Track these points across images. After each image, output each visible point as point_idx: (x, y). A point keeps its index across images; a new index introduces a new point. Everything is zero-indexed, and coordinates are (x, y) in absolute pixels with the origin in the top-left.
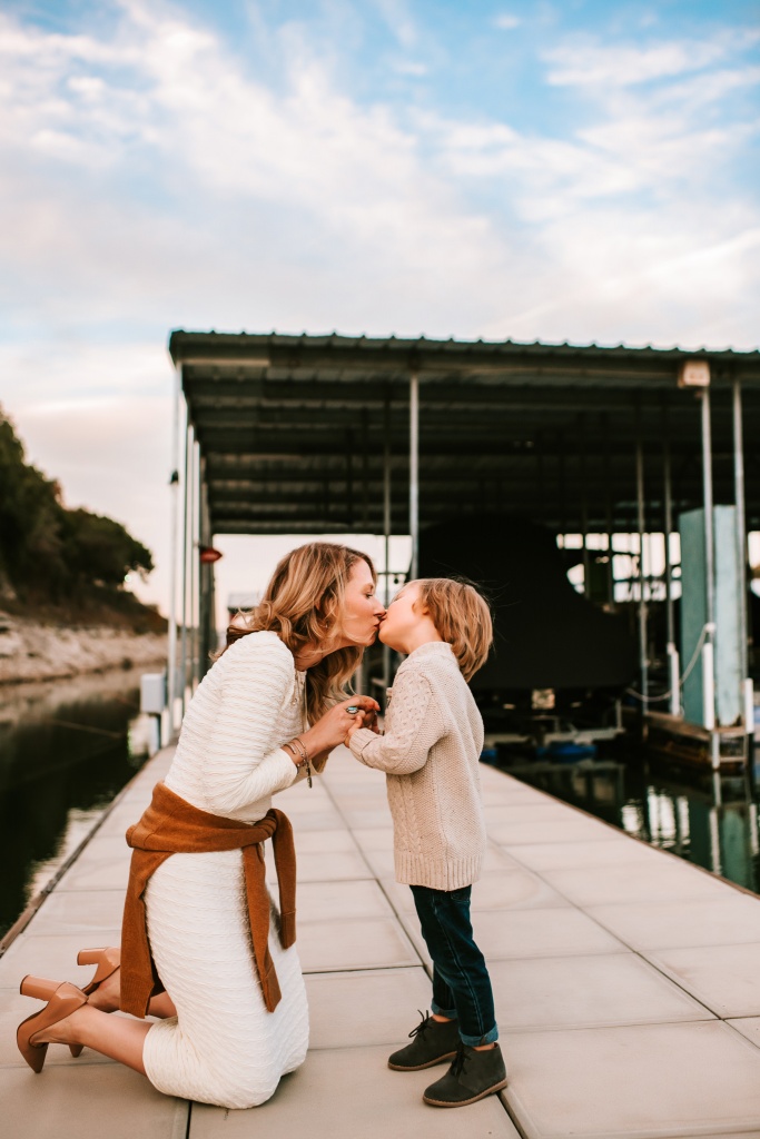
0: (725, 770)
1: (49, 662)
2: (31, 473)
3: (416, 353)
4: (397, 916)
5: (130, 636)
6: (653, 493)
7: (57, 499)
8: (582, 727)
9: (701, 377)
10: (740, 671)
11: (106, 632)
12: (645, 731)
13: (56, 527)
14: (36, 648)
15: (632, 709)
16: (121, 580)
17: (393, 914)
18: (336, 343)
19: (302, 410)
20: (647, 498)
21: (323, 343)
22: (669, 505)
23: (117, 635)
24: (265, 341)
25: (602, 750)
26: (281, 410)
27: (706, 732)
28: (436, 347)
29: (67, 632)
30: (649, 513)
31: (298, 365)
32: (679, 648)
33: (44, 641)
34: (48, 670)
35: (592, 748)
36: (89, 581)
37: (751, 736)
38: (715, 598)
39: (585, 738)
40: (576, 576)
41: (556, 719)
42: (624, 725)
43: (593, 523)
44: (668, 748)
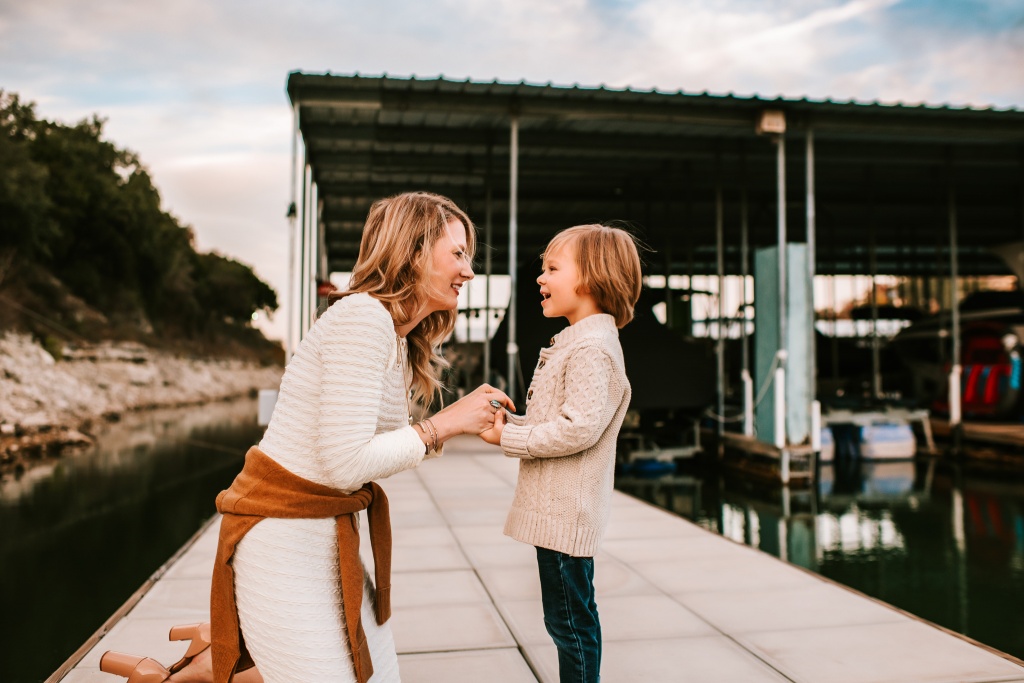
0: (795, 484)
1: (182, 390)
2: (167, 219)
3: (517, 98)
4: (493, 602)
5: (256, 367)
6: (732, 238)
7: (191, 244)
8: (664, 445)
9: (778, 125)
10: (808, 395)
11: (236, 364)
12: (721, 450)
13: (190, 268)
14: (171, 377)
15: (709, 431)
16: (249, 318)
17: (489, 600)
18: (443, 88)
19: (412, 154)
20: (726, 243)
21: (430, 87)
22: (745, 249)
23: (244, 367)
24: (377, 85)
25: (681, 467)
26: (392, 154)
27: (777, 450)
28: (535, 92)
29: (199, 364)
30: (727, 258)
31: (407, 109)
32: (753, 375)
33: (178, 371)
34: (181, 397)
35: (672, 464)
36: (220, 318)
37: (818, 454)
38: (787, 328)
39: (667, 456)
40: (660, 311)
41: (640, 437)
42: (703, 443)
43: (675, 265)
44: (742, 465)
